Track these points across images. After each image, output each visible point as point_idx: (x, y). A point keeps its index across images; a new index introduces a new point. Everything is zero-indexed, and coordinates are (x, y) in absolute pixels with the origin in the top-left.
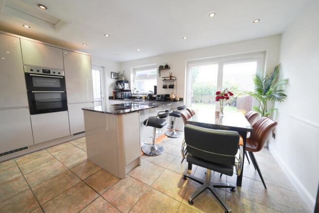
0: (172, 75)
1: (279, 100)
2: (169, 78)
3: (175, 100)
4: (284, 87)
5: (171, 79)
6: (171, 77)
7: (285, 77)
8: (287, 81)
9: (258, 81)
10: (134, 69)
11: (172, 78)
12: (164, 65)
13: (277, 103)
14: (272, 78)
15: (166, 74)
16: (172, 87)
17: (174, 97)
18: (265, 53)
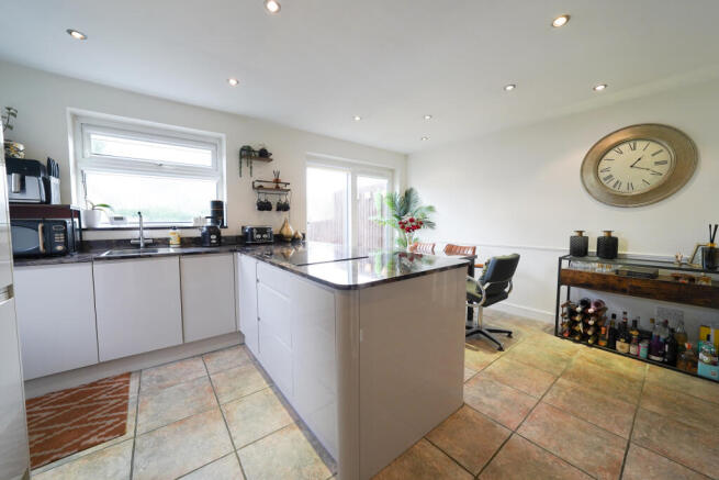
0: (281, 178)
2: (274, 185)
3: (293, 240)
5: (277, 188)
6: (277, 181)
10: (75, 117)
11: (280, 185)
12: (256, 147)
15: (263, 172)
16: (284, 207)
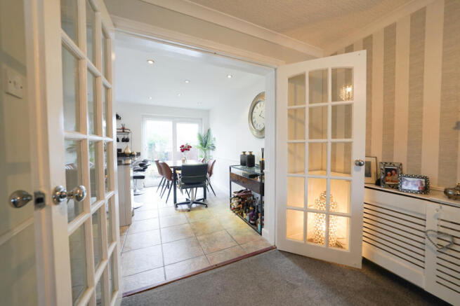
0: (126, 127)
1: (213, 150)
2: (121, 131)
3: (131, 155)
4: (213, 143)
6: (123, 128)
7: (213, 137)
8: (215, 139)
9: (200, 138)
11: (125, 131)
13: (211, 151)
14: (207, 136)
16: (126, 140)
17: (130, 152)
18: (202, 119)
